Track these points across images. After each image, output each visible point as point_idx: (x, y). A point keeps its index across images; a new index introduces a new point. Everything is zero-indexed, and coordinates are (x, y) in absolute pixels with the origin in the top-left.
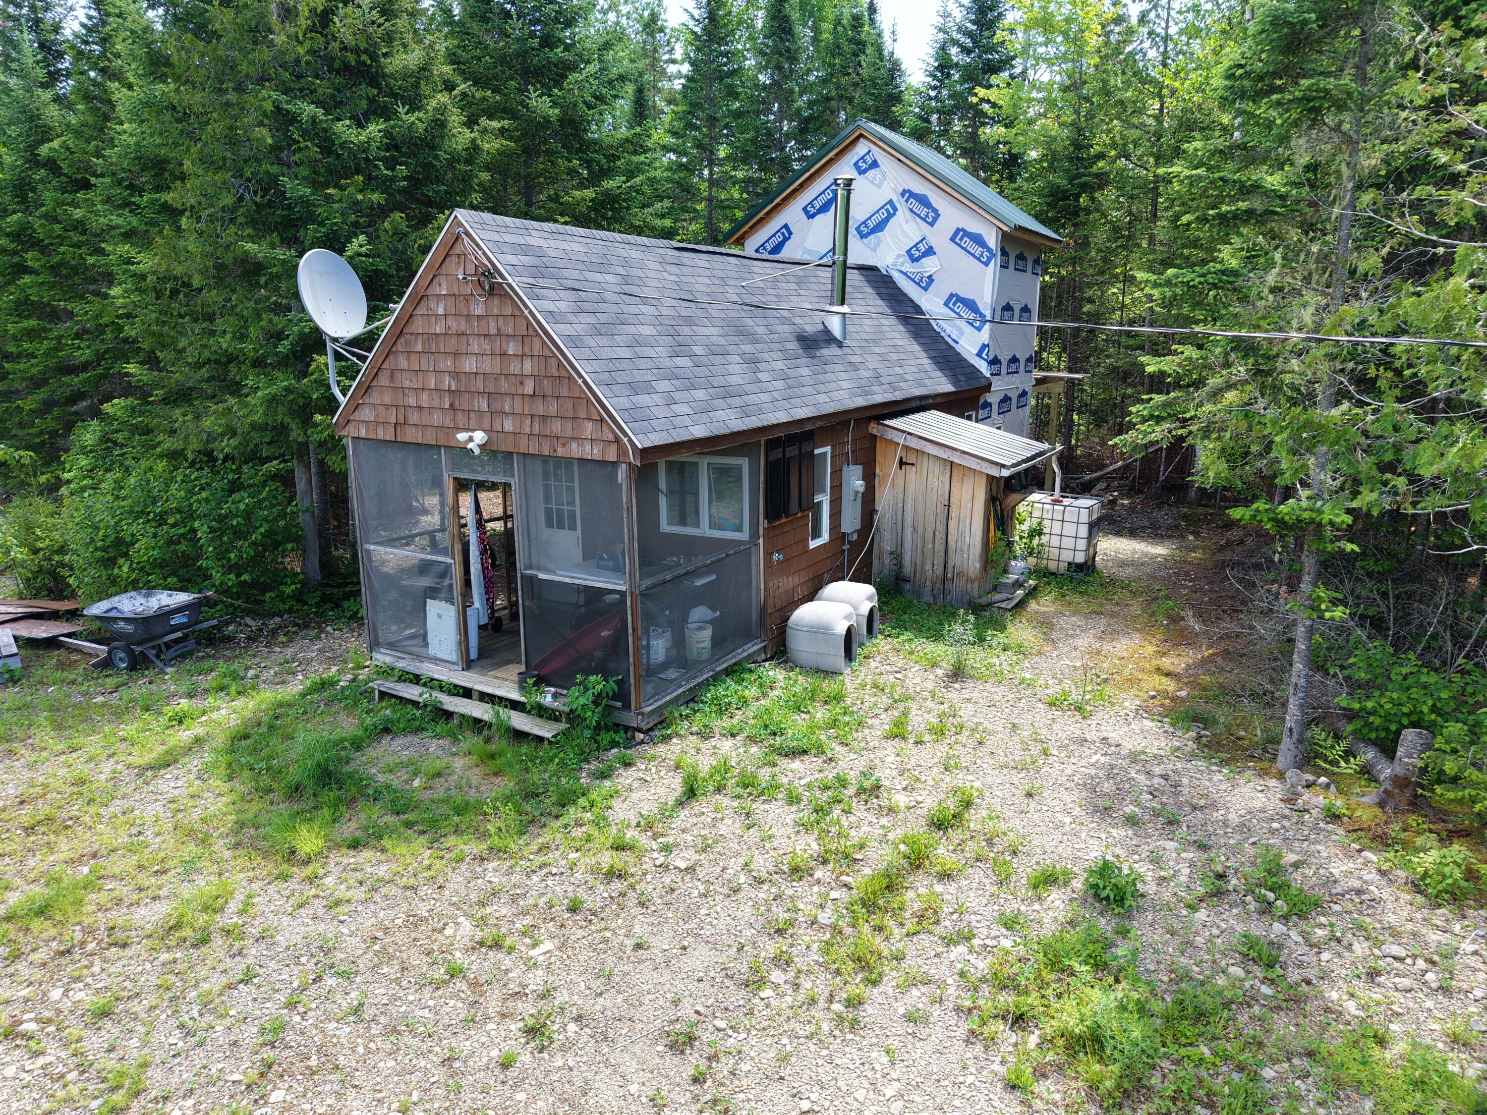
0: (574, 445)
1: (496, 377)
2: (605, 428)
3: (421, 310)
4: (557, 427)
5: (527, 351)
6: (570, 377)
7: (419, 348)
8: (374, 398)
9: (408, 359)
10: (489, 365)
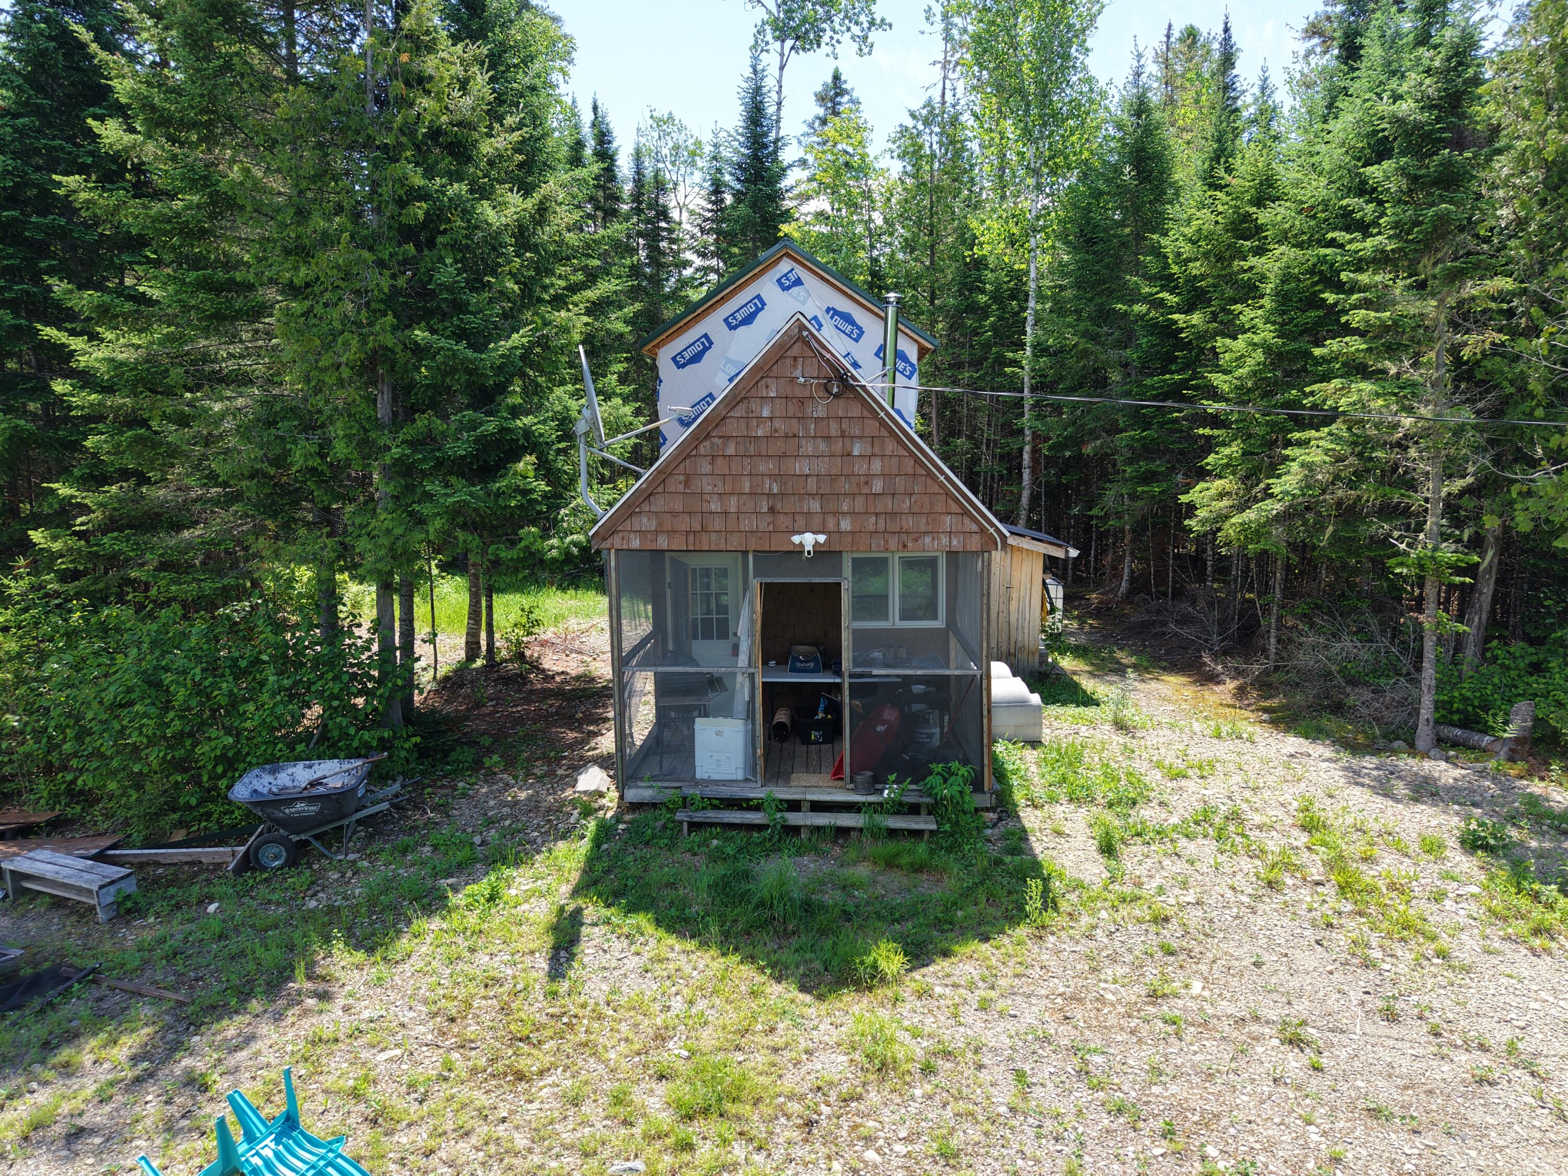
0: (928, 540)
1: (833, 478)
2: (967, 520)
3: (739, 412)
4: (909, 523)
5: (877, 450)
6: (930, 474)
7: (731, 450)
8: (658, 504)
9: (712, 463)
10: (823, 466)
